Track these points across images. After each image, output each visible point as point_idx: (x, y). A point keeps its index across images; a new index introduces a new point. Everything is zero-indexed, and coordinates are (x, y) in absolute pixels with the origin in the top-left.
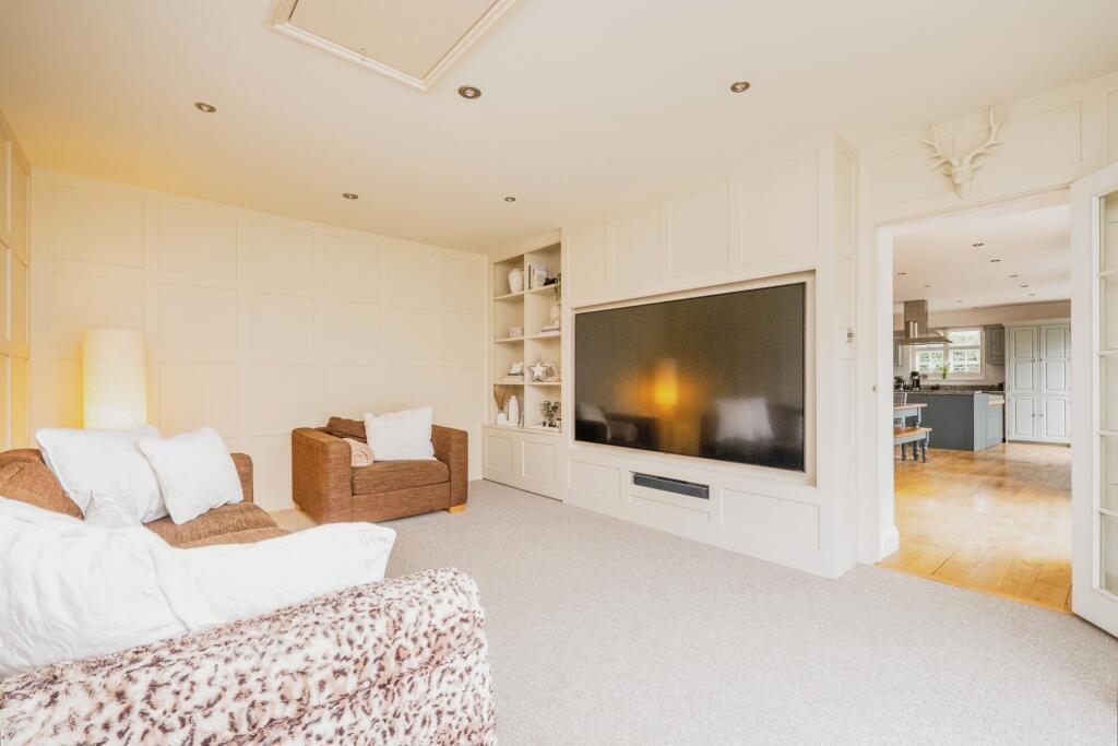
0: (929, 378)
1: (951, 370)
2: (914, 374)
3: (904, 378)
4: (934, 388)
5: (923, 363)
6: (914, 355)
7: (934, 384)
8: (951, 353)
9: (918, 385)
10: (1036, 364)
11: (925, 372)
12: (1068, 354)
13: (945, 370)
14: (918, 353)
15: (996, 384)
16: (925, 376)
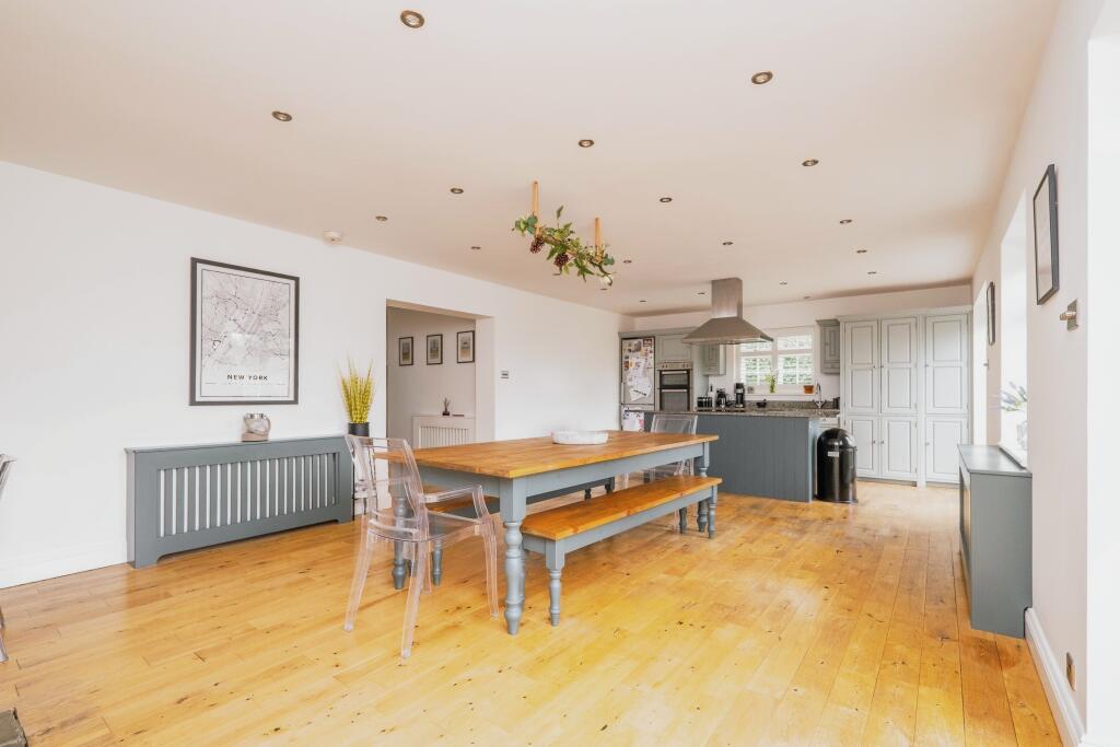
0: (756, 391)
1: (780, 381)
2: (739, 386)
3: (727, 392)
4: (762, 405)
5: (749, 373)
6: (739, 363)
7: (760, 399)
8: (781, 359)
9: (742, 402)
10: (876, 372)
11: (751, 384)
12: (914, 361)
13: (773, 381)
14: (743, 361)
15: (830, 399)
16: (751, 389)
